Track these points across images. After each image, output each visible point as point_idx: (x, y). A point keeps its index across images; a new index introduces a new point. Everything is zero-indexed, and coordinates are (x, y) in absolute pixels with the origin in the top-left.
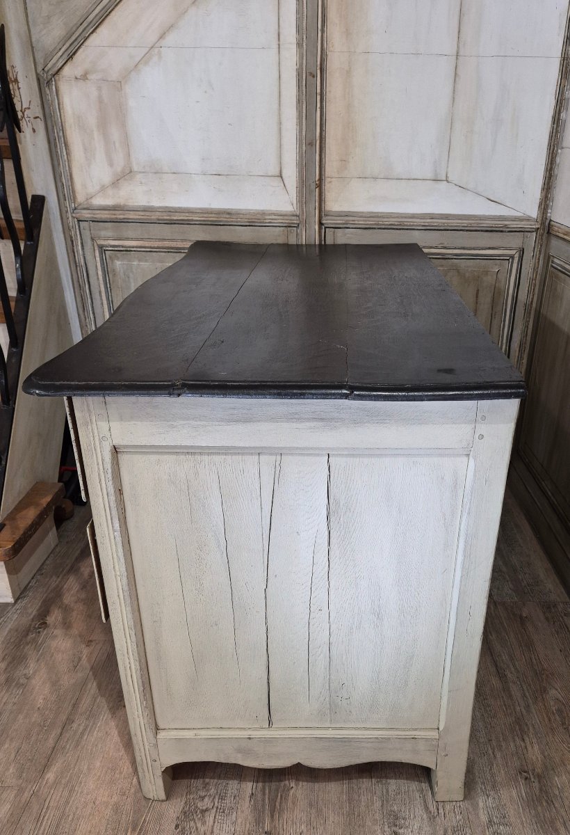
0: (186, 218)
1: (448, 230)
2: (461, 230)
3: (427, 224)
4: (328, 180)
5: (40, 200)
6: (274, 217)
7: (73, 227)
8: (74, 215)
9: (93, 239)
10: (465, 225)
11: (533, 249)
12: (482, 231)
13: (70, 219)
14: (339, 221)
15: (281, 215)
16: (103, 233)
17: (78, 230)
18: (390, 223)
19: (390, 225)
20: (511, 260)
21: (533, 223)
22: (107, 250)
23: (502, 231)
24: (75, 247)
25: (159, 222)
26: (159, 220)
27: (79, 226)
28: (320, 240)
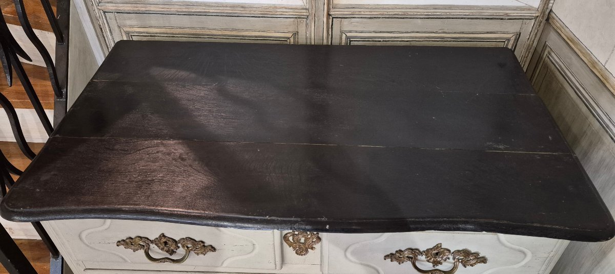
0: (203, 11)
1: (450, 18)
2: (462, 18)
3: (430, 14)
6: (285, 10)
7: (99, 17)
8: (99, 8)
9: (119, 27)
10: (467, 14)
11: (529, 33)
12: (482, 19)
13: (97, 11)
14: (346, 12)
15: (292, 9)
16: (128, 22)
17: (105, 20)
18: (395, 13)
19: (394, 15)
20: (506, 42)
21: (533, 12)
22: (134, 36)
23: (502, 19)
24: (104, 33)
25: (178, 14)
26: (178, 12)
27: (106, 17)
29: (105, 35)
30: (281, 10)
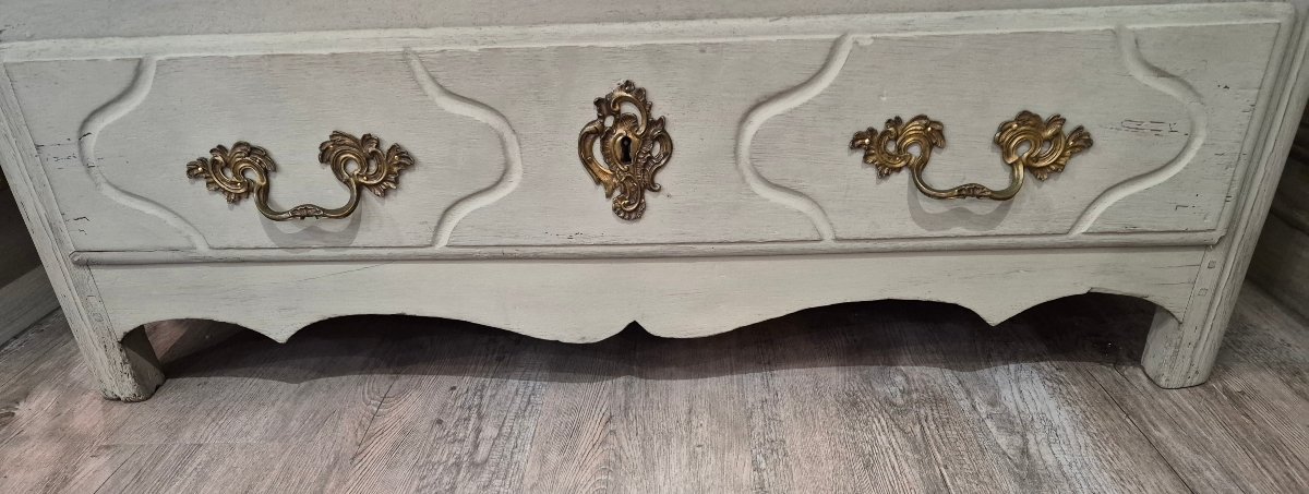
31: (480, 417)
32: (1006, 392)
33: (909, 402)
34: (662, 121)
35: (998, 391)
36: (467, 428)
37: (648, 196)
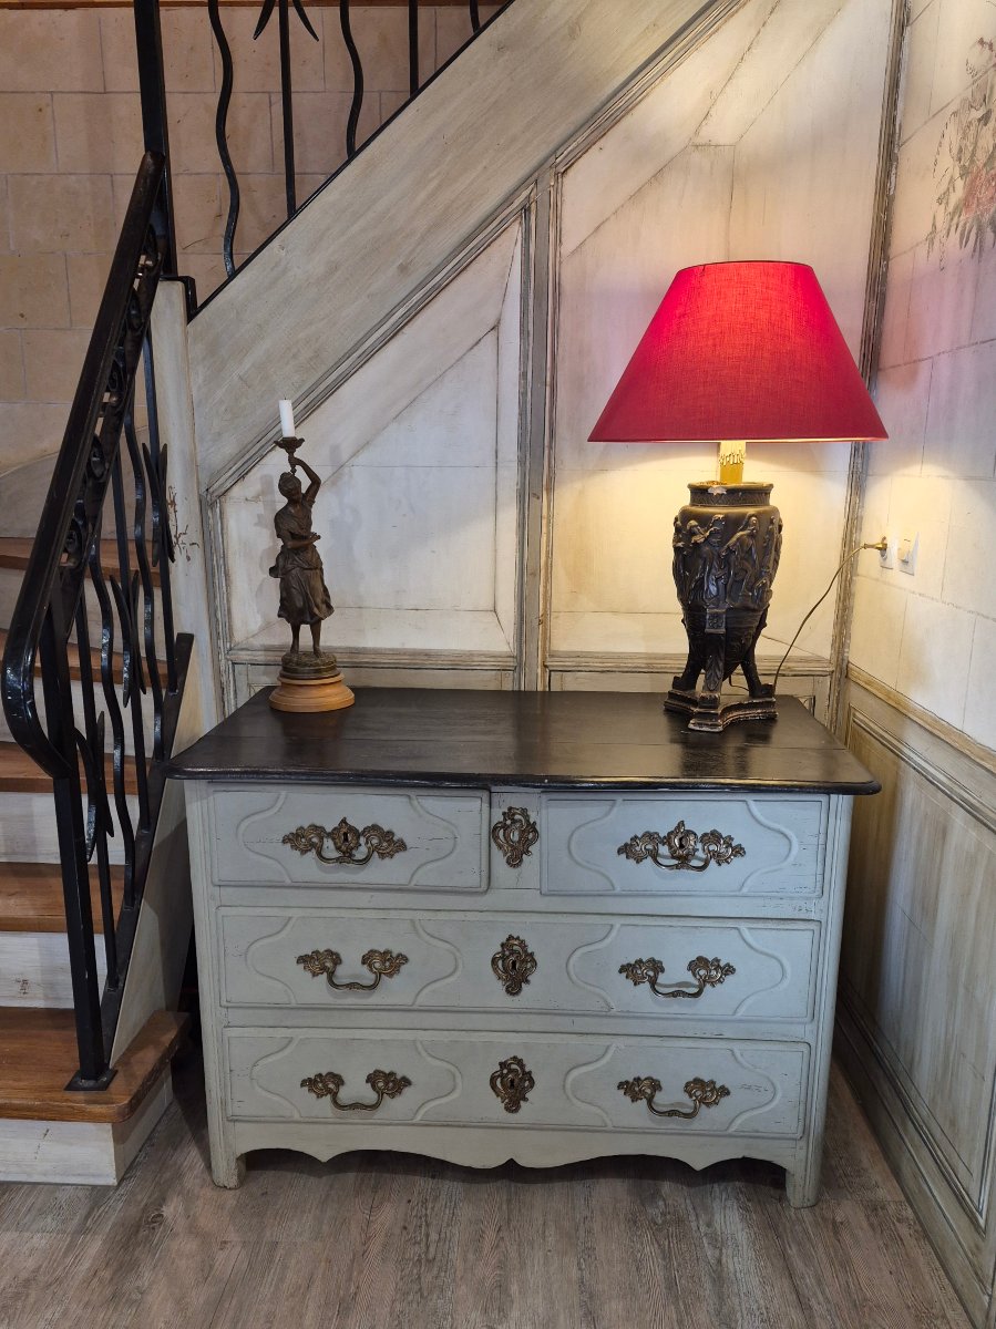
0: (371, 661)
4: (553, 615)
5: (188, 639)
6: (483, 659)
7: (225, 671)
8: (228, 657)
9: (249, 686)
11: (827, 697)
13: (223, 661)
14: (569, 663)
15: (493, 657)
16: (262, 679)
17: (231, 676)
19: (634, 667)
21: (824, 665)
24: (224, 695)
27: (234, 671)
28: (544, 687)
29: (226, 699)
30: (479, 659)
31: (427, 1225)
32: (717, 1217)
33: (664, 1222)
34: (530, 1073)
35: (713, 1215)
36: (420, 1233)
37: (522, 1103)
